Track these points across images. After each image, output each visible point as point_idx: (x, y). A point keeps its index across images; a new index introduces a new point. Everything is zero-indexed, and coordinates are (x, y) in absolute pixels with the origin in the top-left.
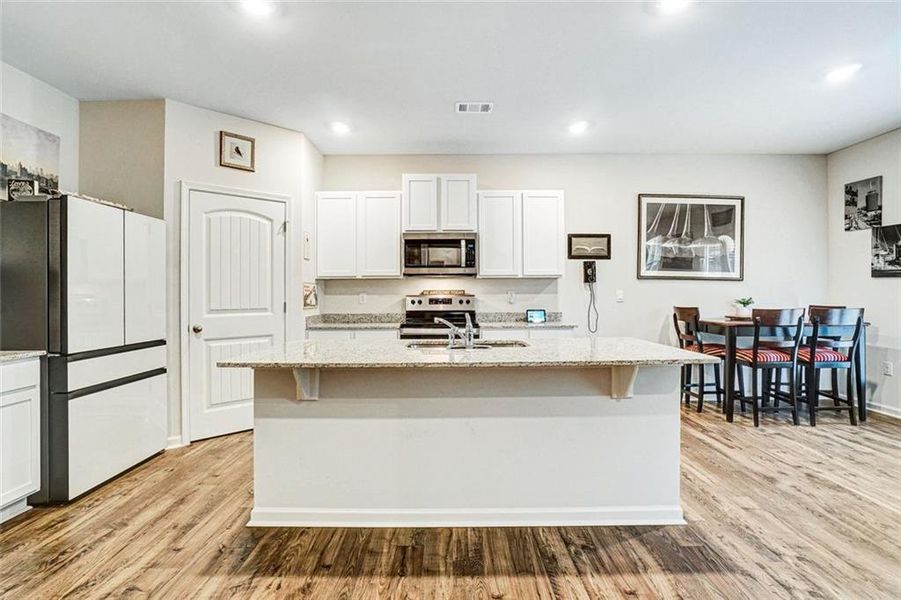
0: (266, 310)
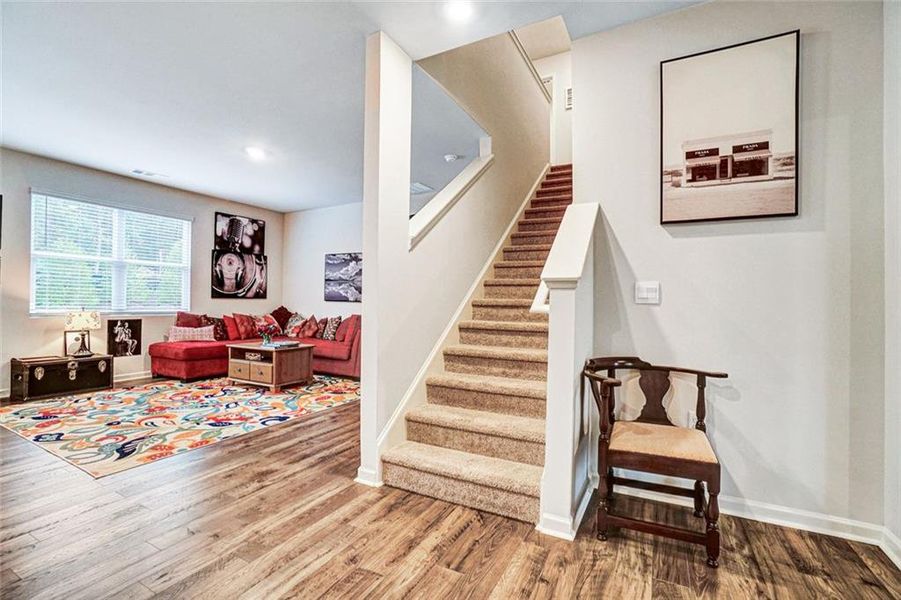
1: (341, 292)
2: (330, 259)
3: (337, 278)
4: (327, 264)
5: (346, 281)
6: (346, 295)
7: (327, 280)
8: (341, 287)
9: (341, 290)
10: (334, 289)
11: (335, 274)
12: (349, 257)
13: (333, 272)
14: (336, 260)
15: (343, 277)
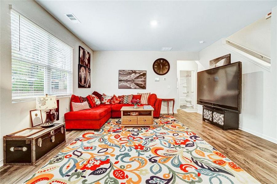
1: (128, 85)
2: (121, 72)
3: (125, 80)
4: (119, 74)
5: (130, 81)
6: (130, 86)
7: (120, 80)
8: (127, 83)
9: (127, 84)
10: (124, 84)
11: (124, 78)
12: (131, 72)
13: (123, 77)
14: (125, 72)
15: (128, 79)
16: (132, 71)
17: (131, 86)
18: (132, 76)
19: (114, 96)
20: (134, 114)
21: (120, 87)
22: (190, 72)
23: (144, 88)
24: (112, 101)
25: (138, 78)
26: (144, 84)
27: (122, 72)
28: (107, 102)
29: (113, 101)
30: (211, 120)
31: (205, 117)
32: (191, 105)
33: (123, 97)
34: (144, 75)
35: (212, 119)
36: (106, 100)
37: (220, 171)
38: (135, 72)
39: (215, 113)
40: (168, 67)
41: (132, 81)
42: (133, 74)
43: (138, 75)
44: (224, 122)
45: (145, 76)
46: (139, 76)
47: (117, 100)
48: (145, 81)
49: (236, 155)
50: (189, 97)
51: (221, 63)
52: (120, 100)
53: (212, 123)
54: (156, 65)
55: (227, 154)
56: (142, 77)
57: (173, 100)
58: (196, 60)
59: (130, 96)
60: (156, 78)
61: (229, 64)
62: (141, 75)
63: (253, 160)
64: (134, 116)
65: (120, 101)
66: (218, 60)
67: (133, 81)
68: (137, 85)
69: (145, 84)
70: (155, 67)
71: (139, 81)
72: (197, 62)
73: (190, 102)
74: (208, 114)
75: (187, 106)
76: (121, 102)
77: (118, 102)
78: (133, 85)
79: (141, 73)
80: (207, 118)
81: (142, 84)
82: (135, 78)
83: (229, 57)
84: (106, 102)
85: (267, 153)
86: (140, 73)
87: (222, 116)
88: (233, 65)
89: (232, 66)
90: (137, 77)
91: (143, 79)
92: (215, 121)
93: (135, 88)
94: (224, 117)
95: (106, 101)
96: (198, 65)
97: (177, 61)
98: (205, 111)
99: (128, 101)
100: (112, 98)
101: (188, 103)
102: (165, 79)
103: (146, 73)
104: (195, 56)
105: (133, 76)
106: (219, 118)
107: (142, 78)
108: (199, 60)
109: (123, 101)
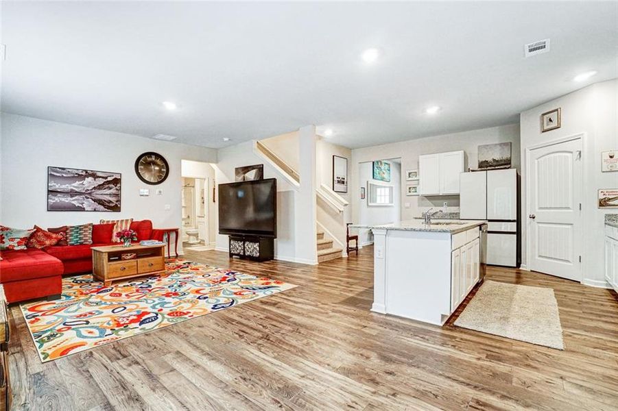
0: (568, 208)
2: (53, 171)
3: (68, 190)
4: (50, 176)
5: (80, 194)
6: (81, 205)
7: (51, 191)
8: (74, 198)
9: (75, 201)
10: (63, 199)
11: (63, 186)
12: (84, 173)
13: (61, 185)
14: (65, 173)
15: (76, 190)
16: (86, 172)
17: (85, 206)
18: (85, 182)
19: (38, 230)
20: (128, 257)
21: (52, 208)
22: (193, 180)
23: (116, 208)
24: (33, 240)
25: (100, 187)
26: (117, 201)
27: (57, 172)
28: (19, 244)
29: (39, 242)
30: (242, 253)
31: (232, 252)
32: (197, 239)
33: (65, 230)
34: (117, 181)
35: (244, 252)
36: (12, 240)
37: (269, 287)
38: (94, 175)
39: (247, 243)
40: (165, 170)
41: (87, 194)
42: (90, 179)
43: (101, 181)
44: (259, 252)
45: (118, 185)
46: (103, 184)
47: (49, 237)
48: (118, 195)
49: (278, 277)
50: (190, 226)
51: (251, 175)
52: (60, 236)
53: (243, 257)
54: (142, 164)
55: (270, 278)
56: (111, 185)
57: (176, 231)
58: (212, 162)
59: (85, 226)
60: (142, 190)
61: (260, 180)
62: (109, 182)
63: (289, 276)
64: (131, 259)
65: (59, 240)
66: (247, 169)
67: (90, 194)
68: (99, 204)
69: (119, 201)
70: (139, 167)
71: (105, 194)
72: (214, 166)
73: (196, 235)
74: (238, 246)
75: (191, 242)
76: (61, 243)
77: (54, 242)
78: (89, 203)
79: (109, 179)
80: (236, 252)
81: (110, 202)
82: (94, 188)
83: (260, 169)
84: (14, 246)
85: (299, 270)
86: (106, 178)
87: (256, 245)
88: (267, 182)
89: (264, 183)
90: (99, 185)
91: (113, 191)
92: (247, 254)
93: (95, 210)
94: (259, 246)
95: (14, 243)
96: (214, 170)
97: (183, 161)
98: (232, 242)
99: (81, 239)
100: (33, 235)
101: (191, 237)
102: (160, 192)
103: (120, 179)
104: (211, 155)
105: (89, 183)
106: (253, 248)
107: (110, 189)
108: (217, 162)
109: (66, 240)
